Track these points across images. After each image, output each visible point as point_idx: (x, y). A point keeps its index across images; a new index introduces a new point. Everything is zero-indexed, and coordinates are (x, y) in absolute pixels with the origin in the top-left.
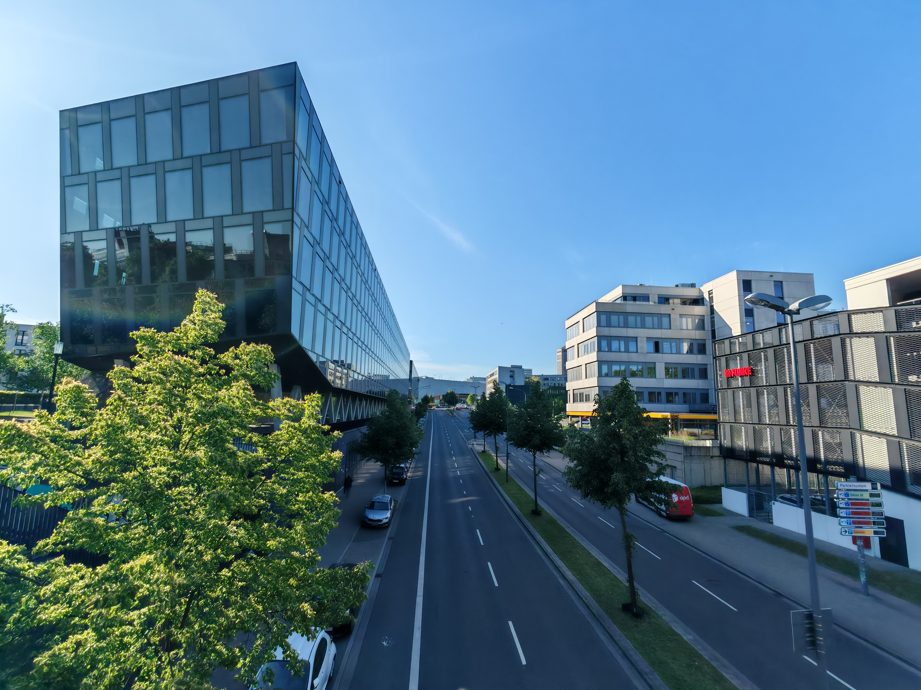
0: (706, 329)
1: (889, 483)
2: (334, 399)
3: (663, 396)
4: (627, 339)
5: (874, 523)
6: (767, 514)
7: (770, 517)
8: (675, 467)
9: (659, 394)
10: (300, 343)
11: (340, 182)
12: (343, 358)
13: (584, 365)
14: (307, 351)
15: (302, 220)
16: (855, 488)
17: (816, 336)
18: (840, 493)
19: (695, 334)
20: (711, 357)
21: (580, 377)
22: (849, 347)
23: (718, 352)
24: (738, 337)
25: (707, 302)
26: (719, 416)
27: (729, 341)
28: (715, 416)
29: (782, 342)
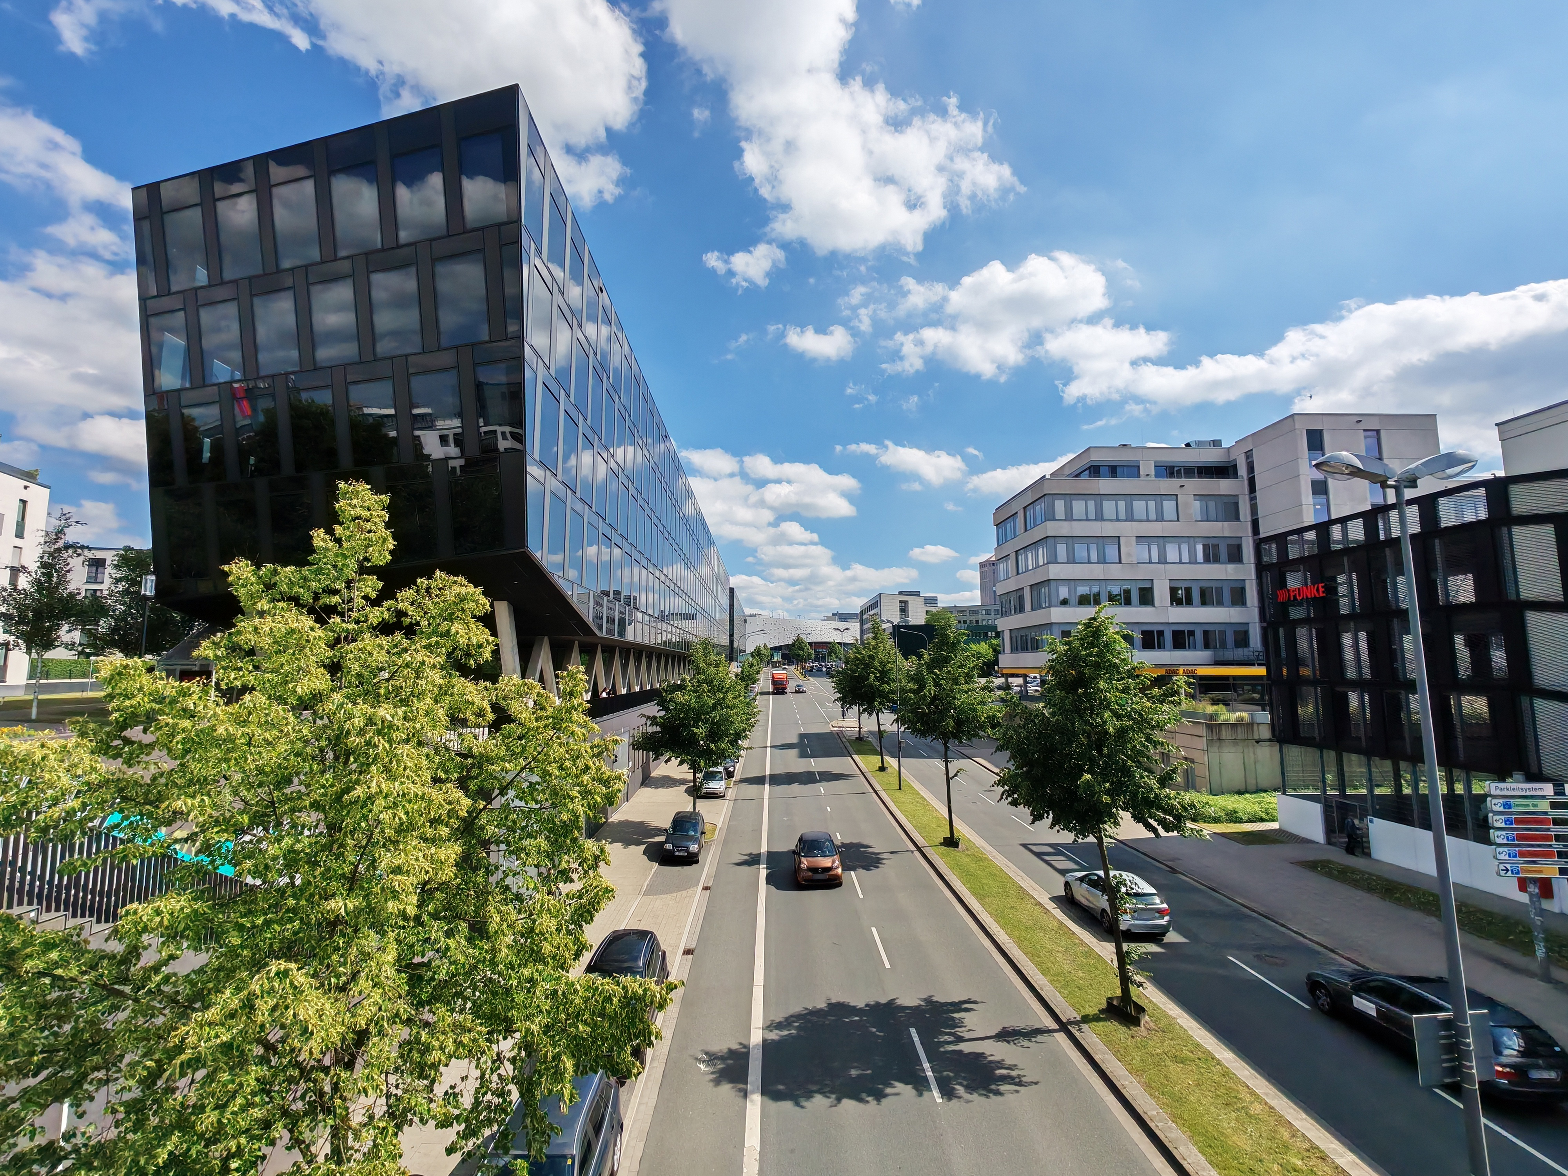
0: (1241, 517)
2: (604, 657)
3: (1168, 638)
4: (1101, 541)
5: (1560, 854)
8: (1192, 761)
9: (1161, 633)
10: (543, 566)
12: (616, 587)
13: (1028, 587)
14: (554, 580)
15: (538, 355)
16: (1523, 793)
17: (1443, 525)
18: (1495, 801)
19: (1222, 529)
20: (1253, 567)
21: (1021, 609)
22: (1506, 540)
23: (1265, 559)
24: (1300, 531)
25: (1242, 471)
26: (1268, 671)
27: (1281, 539)
28: (1261, 671)
29: (1382, 537)
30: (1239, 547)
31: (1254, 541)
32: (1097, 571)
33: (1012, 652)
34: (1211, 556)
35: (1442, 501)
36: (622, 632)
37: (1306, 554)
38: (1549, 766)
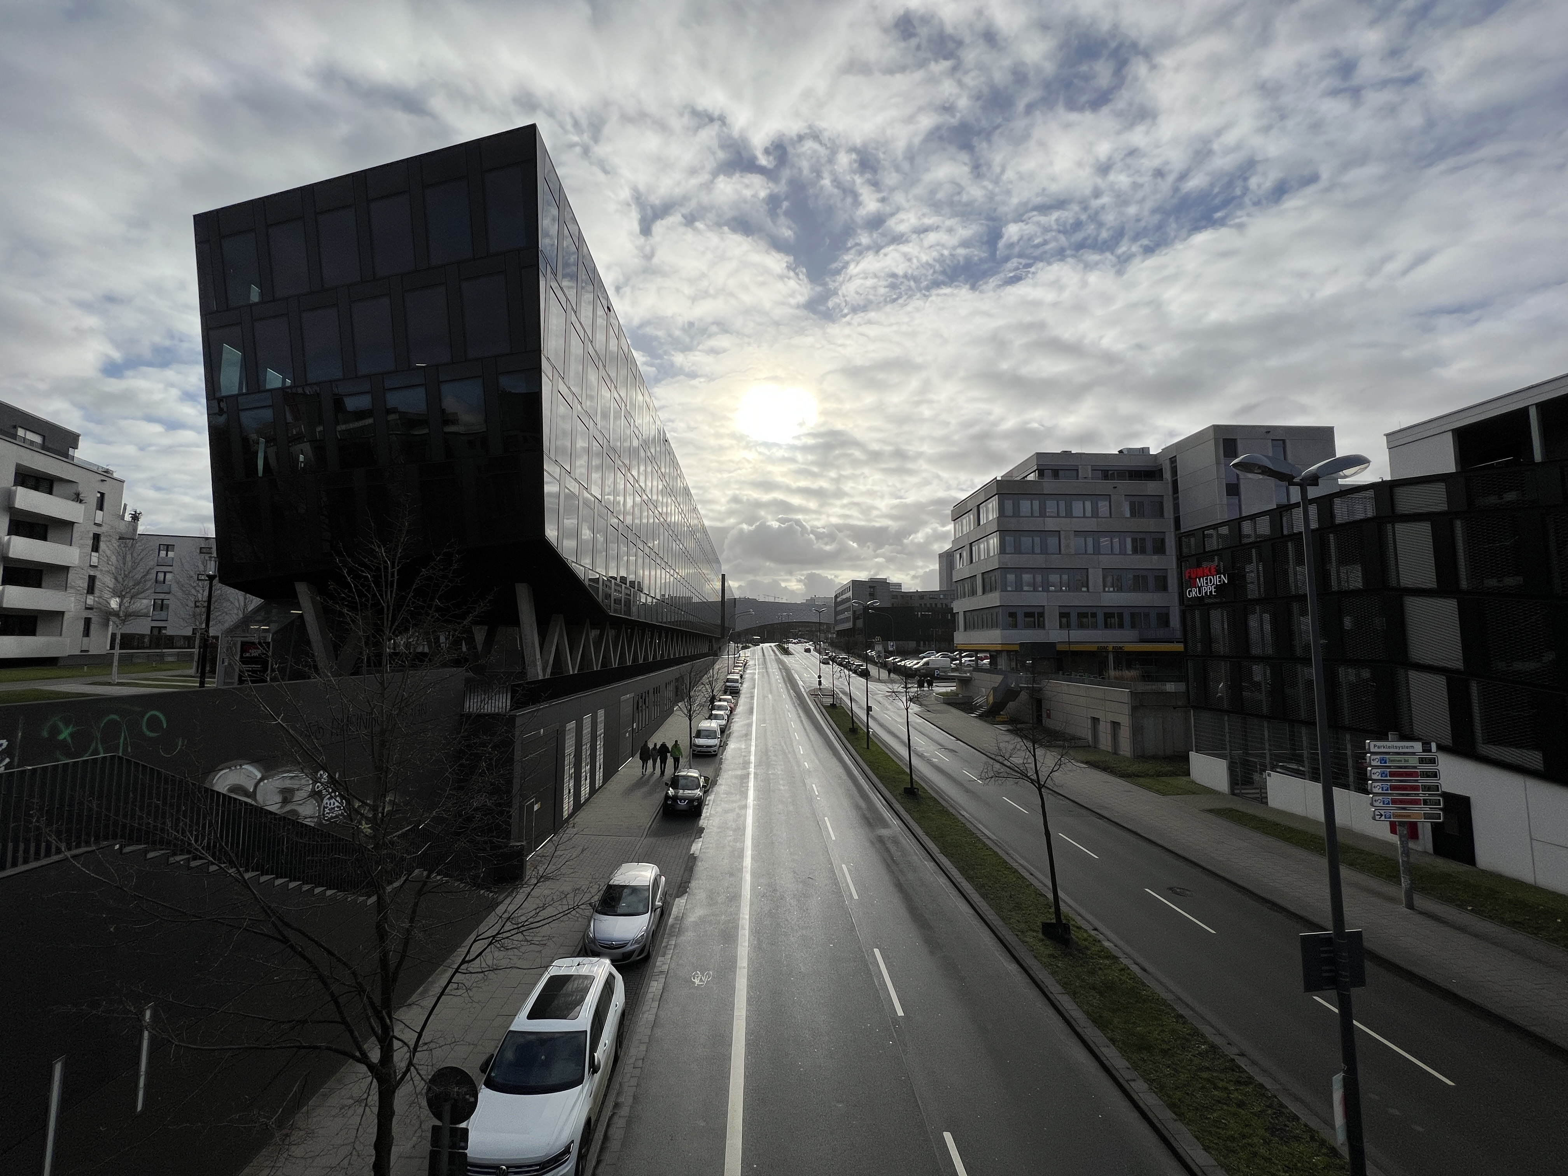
0: (1166, 515)
1: (1449, 742)
2: (612, 633)
3: (1100, 618)
4: (1044, 533)
5: (1425, 802)
6: (1258, 791)
7: (1263, 795)
8: (1119, 724)
9: (1094, 615)
10: (559, 550)
11: (608, 308)
12: (623, 573)
13: (980, 575)
14: (569, 563)
15: (554, 367)
16: (1397, 750)
17: (1338, 521)
18: (1373, 757)
19: (1149, 524)
20: (1174, 558)
21: (973, 593)
22: (1390, 536)
23: (1185, 551)
24: (1215, 527)
25: (1167, 475)
26: (1186, 647)
27: (1201, 533)
28: (1180, 647)
29: (1285, 532)
30: (1163, 541)
31: (1176, 535)
32: (1039, 561)
33: (965, 630)
34: (1139, 548)
35: (1337, 501)
36: (628, 611)
37: (1220, 547)
38: (1418, 730)
